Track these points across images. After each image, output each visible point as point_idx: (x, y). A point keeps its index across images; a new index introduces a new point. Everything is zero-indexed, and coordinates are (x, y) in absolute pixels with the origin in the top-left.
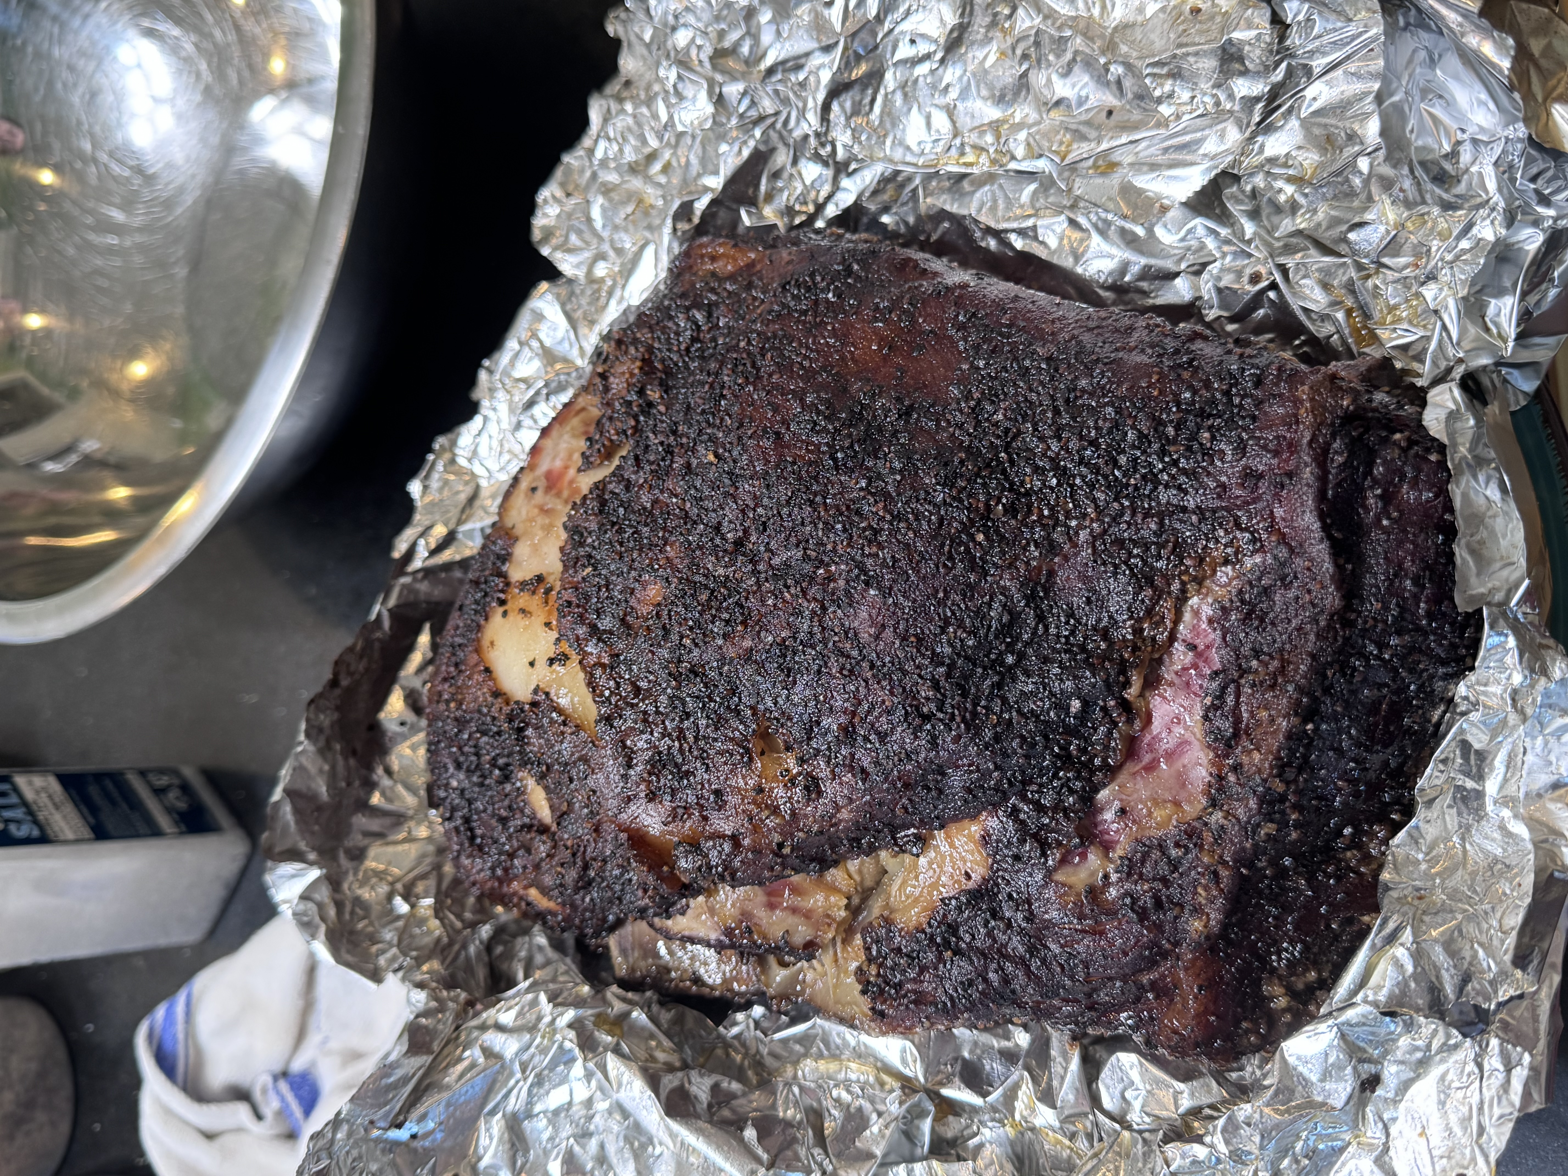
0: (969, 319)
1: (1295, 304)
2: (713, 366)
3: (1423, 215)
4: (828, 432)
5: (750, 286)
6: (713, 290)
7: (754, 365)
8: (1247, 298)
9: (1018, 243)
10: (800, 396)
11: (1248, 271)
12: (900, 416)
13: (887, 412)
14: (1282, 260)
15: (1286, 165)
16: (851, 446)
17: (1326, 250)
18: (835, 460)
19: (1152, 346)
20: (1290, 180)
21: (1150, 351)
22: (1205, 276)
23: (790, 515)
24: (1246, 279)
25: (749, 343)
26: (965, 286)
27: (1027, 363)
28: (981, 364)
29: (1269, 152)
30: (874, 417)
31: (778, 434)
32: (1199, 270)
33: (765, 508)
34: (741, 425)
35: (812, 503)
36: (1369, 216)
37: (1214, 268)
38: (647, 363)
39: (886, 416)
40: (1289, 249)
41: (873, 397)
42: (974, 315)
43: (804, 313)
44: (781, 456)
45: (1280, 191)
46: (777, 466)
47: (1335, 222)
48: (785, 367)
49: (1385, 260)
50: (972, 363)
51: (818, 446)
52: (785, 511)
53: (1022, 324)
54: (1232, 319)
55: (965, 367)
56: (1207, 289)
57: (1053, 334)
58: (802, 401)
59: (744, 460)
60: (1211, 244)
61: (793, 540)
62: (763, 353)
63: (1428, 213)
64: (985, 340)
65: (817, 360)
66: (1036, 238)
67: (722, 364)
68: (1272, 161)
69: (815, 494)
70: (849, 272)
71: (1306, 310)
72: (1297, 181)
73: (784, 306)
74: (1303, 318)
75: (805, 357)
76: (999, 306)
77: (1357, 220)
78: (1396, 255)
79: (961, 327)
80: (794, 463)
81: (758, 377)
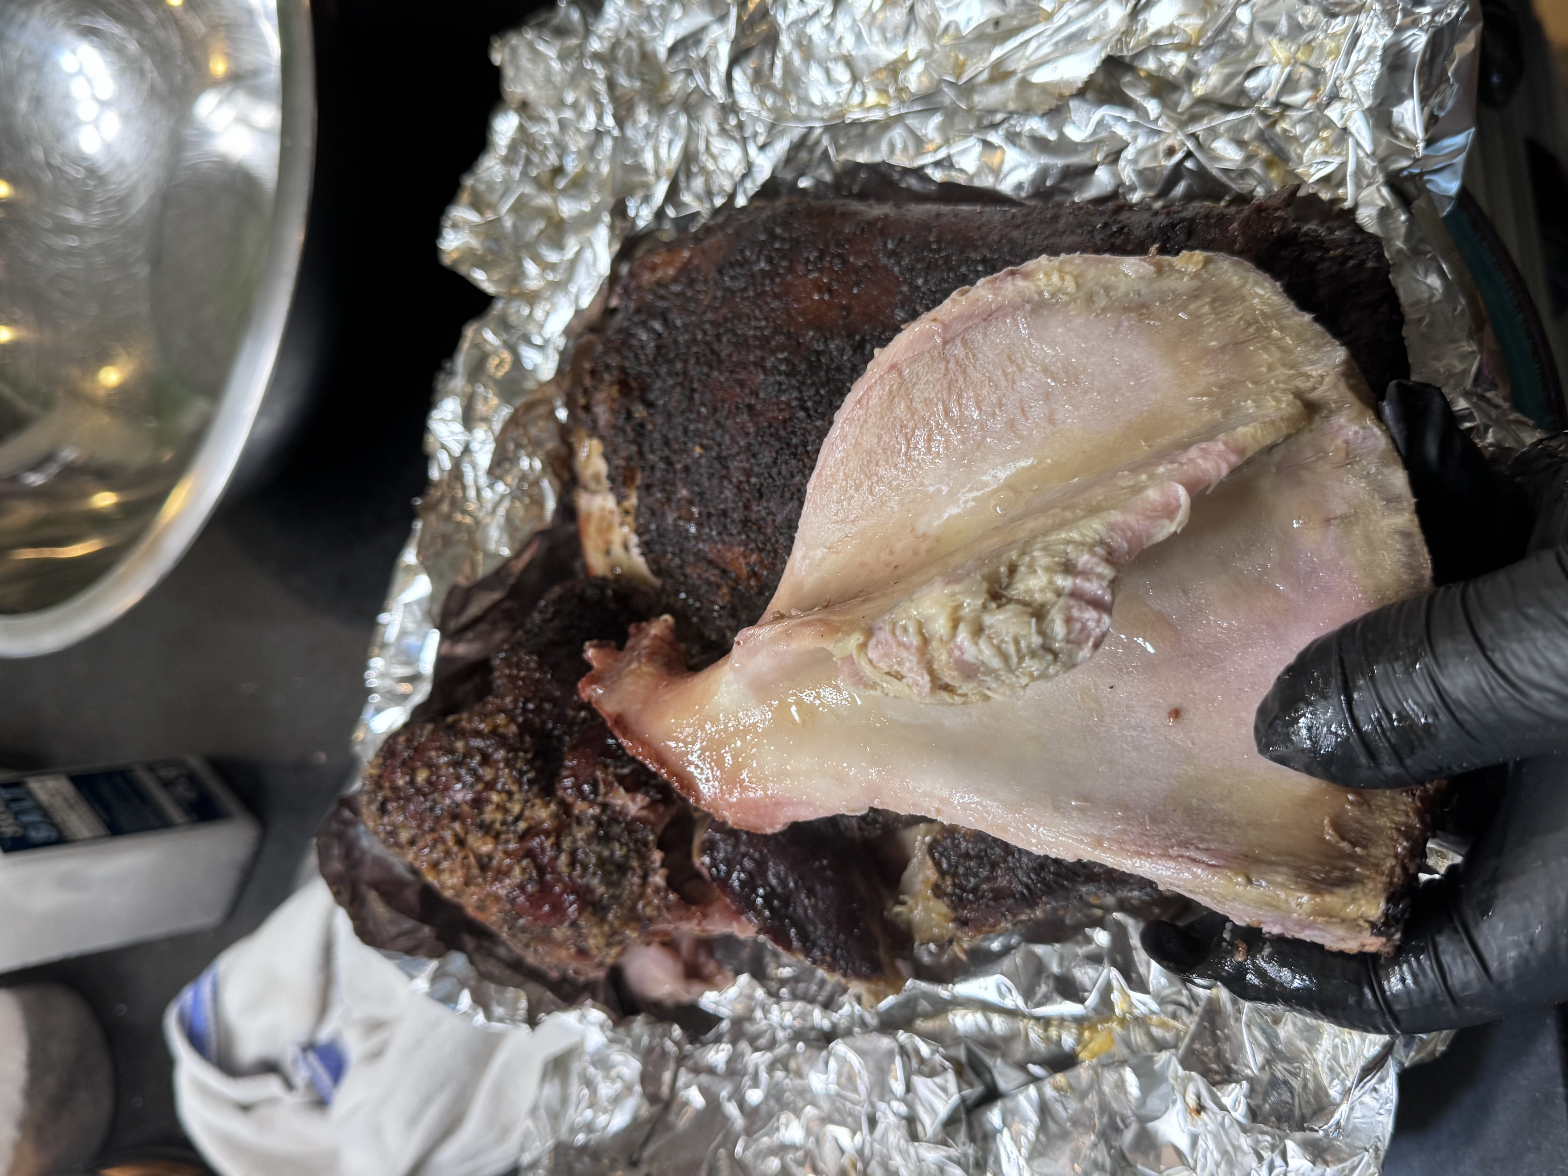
0: (898, 245)
1: (1214, 169)
2: (679, 366)
3: (1309, 43)
4: (794, 387)
5: (691, 283)
6: (662, 298)
7: (713, 352)
8: (1166, 172)
9: (937, 175)
10: (760, 364)
11: (1162, 147)
12: (855, 351)
13: (842, 352)
14: (1191, 129)
15: (1170, 35)
16: (817, 392)
17: (1227, 108)
18: (806, 410)
19: (1080, 225)
20: (1179, 48)
21: (1079, 231)
22: (1122, 163)
23: (780, 473)
24: (1161, 155)
25: (705, 333)
26: (887, 216)
27: (964, 269)
28: (920, 282)
29: (1152, 29)
30: (832, 359)
31: (750, 407)
32: (1114, 157)
33: (758, 475)
34: (715, 410)
35: (794, 455)
36: (1260, 60)
37: (1129, 153)
38: (624, 386)
39: (842, 355)
40: (1194, 118)
41: (826, 343)
42: (902, 240)
43: (745, 289)
44: (756, 424)
45: (1171, 64)
46: (757, 433)
47: (1229, 78)
48: (742, 344)
49: (1285, 99)
50: (910, 284)
51: (788, 404)
52: (774, 471)
53: (949, 237)
54: (1157, 197)
55: (905, 289)
56: (1127, 173)
57: (981, 238)
58: (764, 368)
59: (727, 439)
60: (1121, 130)
61: (787, 495)
62: (718, 337)
63: (1314, 39)
64: (917, 260)
65: (766, 327)
66: (951, 166)
67: (685, 362)
68: (1158, 35)
69: (796, 447)
70: (773, 237)
71: (1226, 171)
72: (1185, 47)
73: (727, 289)
74: (1224, 179)
75: (756, 328)
76: (926, 227)
77: (1250, 66)
78: (1295, 91)
79: (893, 254)
80: (770, 426)
81: (720, 361)
